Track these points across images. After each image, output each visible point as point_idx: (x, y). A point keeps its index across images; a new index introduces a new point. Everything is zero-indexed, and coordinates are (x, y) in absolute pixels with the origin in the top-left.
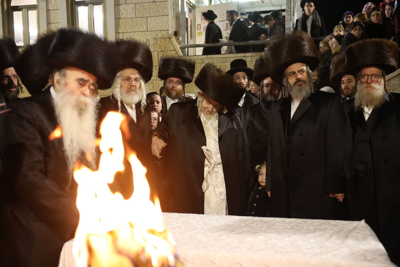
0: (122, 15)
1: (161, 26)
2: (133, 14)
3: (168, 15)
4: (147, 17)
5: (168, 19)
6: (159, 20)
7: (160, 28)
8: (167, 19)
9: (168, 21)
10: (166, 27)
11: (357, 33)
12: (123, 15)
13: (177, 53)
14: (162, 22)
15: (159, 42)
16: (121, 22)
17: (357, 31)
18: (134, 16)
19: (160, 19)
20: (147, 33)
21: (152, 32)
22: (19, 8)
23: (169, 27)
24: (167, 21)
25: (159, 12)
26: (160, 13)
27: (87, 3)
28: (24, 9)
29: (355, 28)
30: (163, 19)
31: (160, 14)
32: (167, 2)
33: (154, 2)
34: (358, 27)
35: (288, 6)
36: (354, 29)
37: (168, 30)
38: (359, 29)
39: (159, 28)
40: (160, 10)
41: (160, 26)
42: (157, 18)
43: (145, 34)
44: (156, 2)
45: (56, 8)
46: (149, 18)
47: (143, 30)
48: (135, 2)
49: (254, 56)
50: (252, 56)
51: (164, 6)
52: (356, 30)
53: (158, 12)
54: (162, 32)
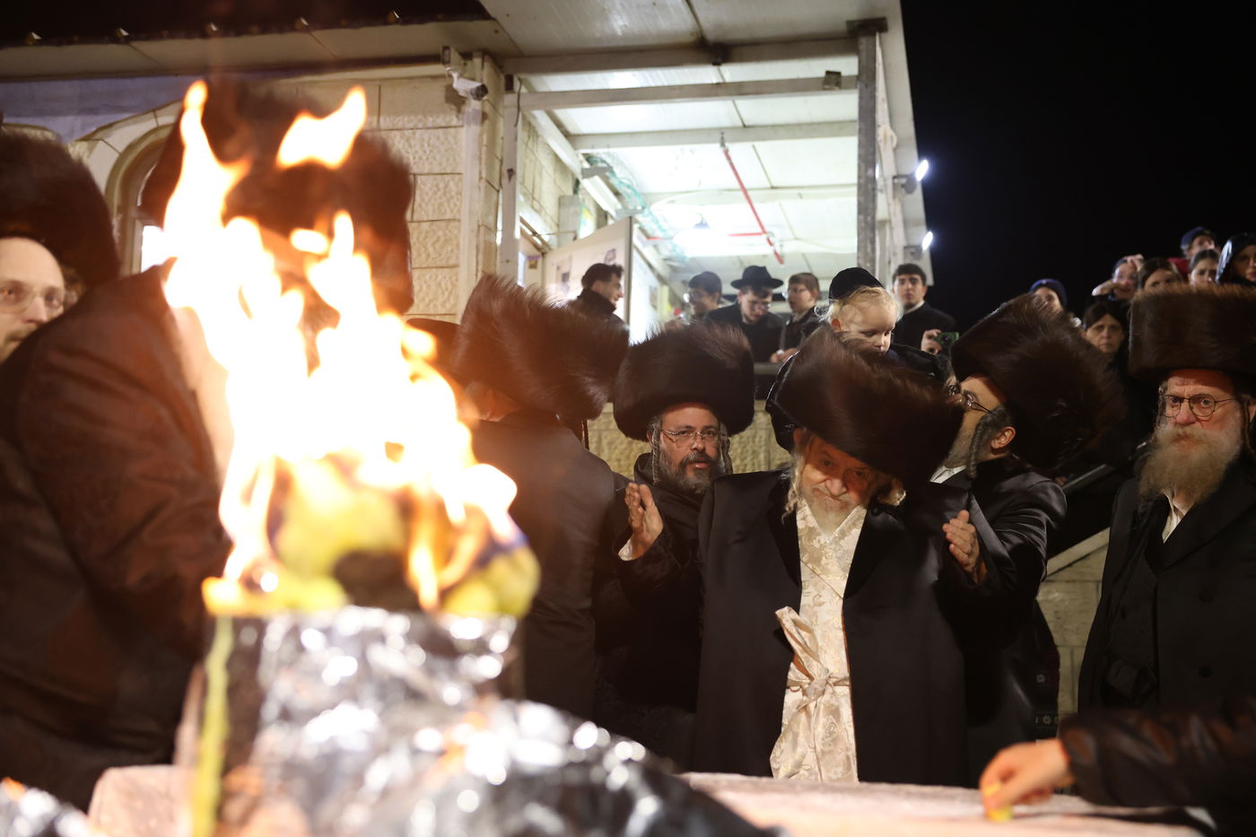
1: (430, 301)
3: (455, 266)
5: (457, 280)
6: (426, 282)
7: (428, 305)
8: (451, 278)
9: (454, 286)
10: (448, 305)
11: (1104, 341)
14: (433, 287)
17: (1105, 333)
19: (427, 277)
23: (456, 304)
24: (452, 283)
25: (428, 255)
26: (430, 260)
29: (1100, 323)
30: (440, 277)
31: (430, 262)
32: (456, 224)
34: (1108, 320)
35: (866, 253)
36: (1095, 326)
38: (1112, 328)
39: (422, 308)
40: (431, 250)
41: (427, 300)
44: (420, 222)
51: (445, 235)
52: (1100, 328)
53: (424, 256)
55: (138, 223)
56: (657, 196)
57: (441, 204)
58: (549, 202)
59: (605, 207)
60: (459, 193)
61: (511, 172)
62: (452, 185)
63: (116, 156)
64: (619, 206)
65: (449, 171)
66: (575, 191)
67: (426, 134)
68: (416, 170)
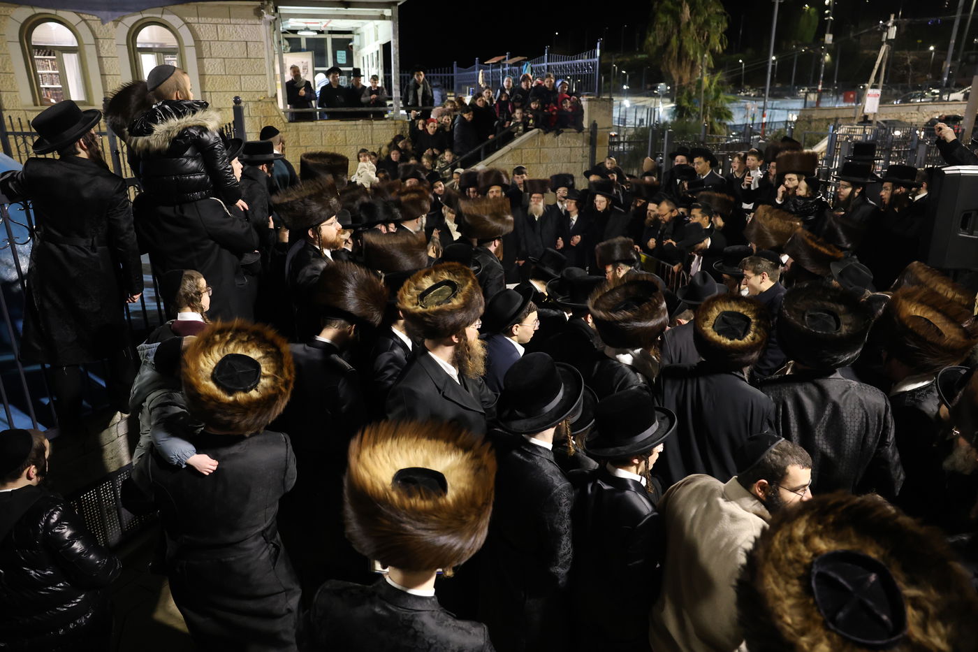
0: (207, 70)
2: (222, 70)
3: (265, 75)
4: (240, 75)
5: (266, 79)
6: (255, 80)
8: (264, 79)
9: (266, 81)
12: (209, 71)
14: (258, 82)
15: (261, 105)
16: (207, 80)
18: (224, 73)
19: (256, 78)
20: (242, 94)
21: (248, 94)
23: (267, 88)
25: (255, 71)
27: (154, 50)
30: (260, 78)
31: (256, 73)
32: (264, 59)
33: (248, 58)
37: (267, 91)
39: (255, 89)
40: (256, 68)
41: (257, 86)
42: (252, 76)
44: (250, 58)
46: (242, 77)
47: (236, 90)
48: (223, 57)
51: (261, 63)
53: (253, 70)
54: (260, 93)
55: (139, 53)
57: (256, 53)
60: (263, 48)
62: (260, 46)
63: (128, 29)
65: (258, 40)
67: (249, 27)
68: (246, 40)
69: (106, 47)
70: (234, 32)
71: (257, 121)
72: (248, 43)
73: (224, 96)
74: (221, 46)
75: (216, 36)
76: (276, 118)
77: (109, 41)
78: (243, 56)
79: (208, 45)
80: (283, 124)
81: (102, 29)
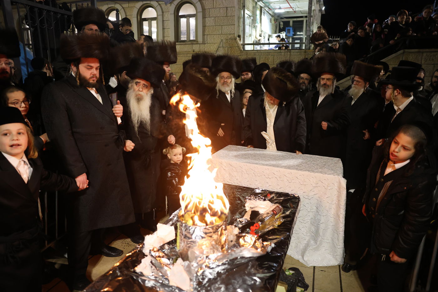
0: (207, 24)
2: (213, 23)
3: (235, 25)
4: (222, 25)
6: (229, 28)
9: (234, 28)
10: (233, 32)
12: (208, 24)
13: (239, 48)
14: (231, 29)
15: (229, 41)
16: (206, 28)
18: (214, 25)
20: (222, 35)
21: (225, 35)
22: (147, 19)
23: (235, 32)
27: (186, 16)
28: (149, 20)
30: (232, 27)
31: (230, 24)
32: (234, 17)
33: (227, 16)
37: (235, 34)
39: (229, 33)
40: (230, 21)
41: (230, 31)
42: (228, 26)
43: (221, 36)
44: (228, 16)
45: (167, 19)
46: (223, 26)
47: (219, 34)
48: (215, 16)
49: (286, 52)
50: (285, 52)
51: (233, 19)
54: (231, 35)
55: (180, 18)
56: (272, 2)
57: (231, 13)
58: (251, 8)
59: (261, 6)
60: (235, 11)
61: (244, 6)
62: (233, 9)
63: (175, 6)
64: (264, 5)
65: (233, 6)
66: (256, 5)
68: (227, 7)
69: (166, 16)
70: (221, 3)
71: (226, 50)
72: (228, 8)
73: (213, 37)
74: (214, 11)
75: (212, 6)
76: (237, 48)
77: (168, 13)
78: (224, 15)
79: (208, 11)
80: (240, 51)
81: (165, 7)
